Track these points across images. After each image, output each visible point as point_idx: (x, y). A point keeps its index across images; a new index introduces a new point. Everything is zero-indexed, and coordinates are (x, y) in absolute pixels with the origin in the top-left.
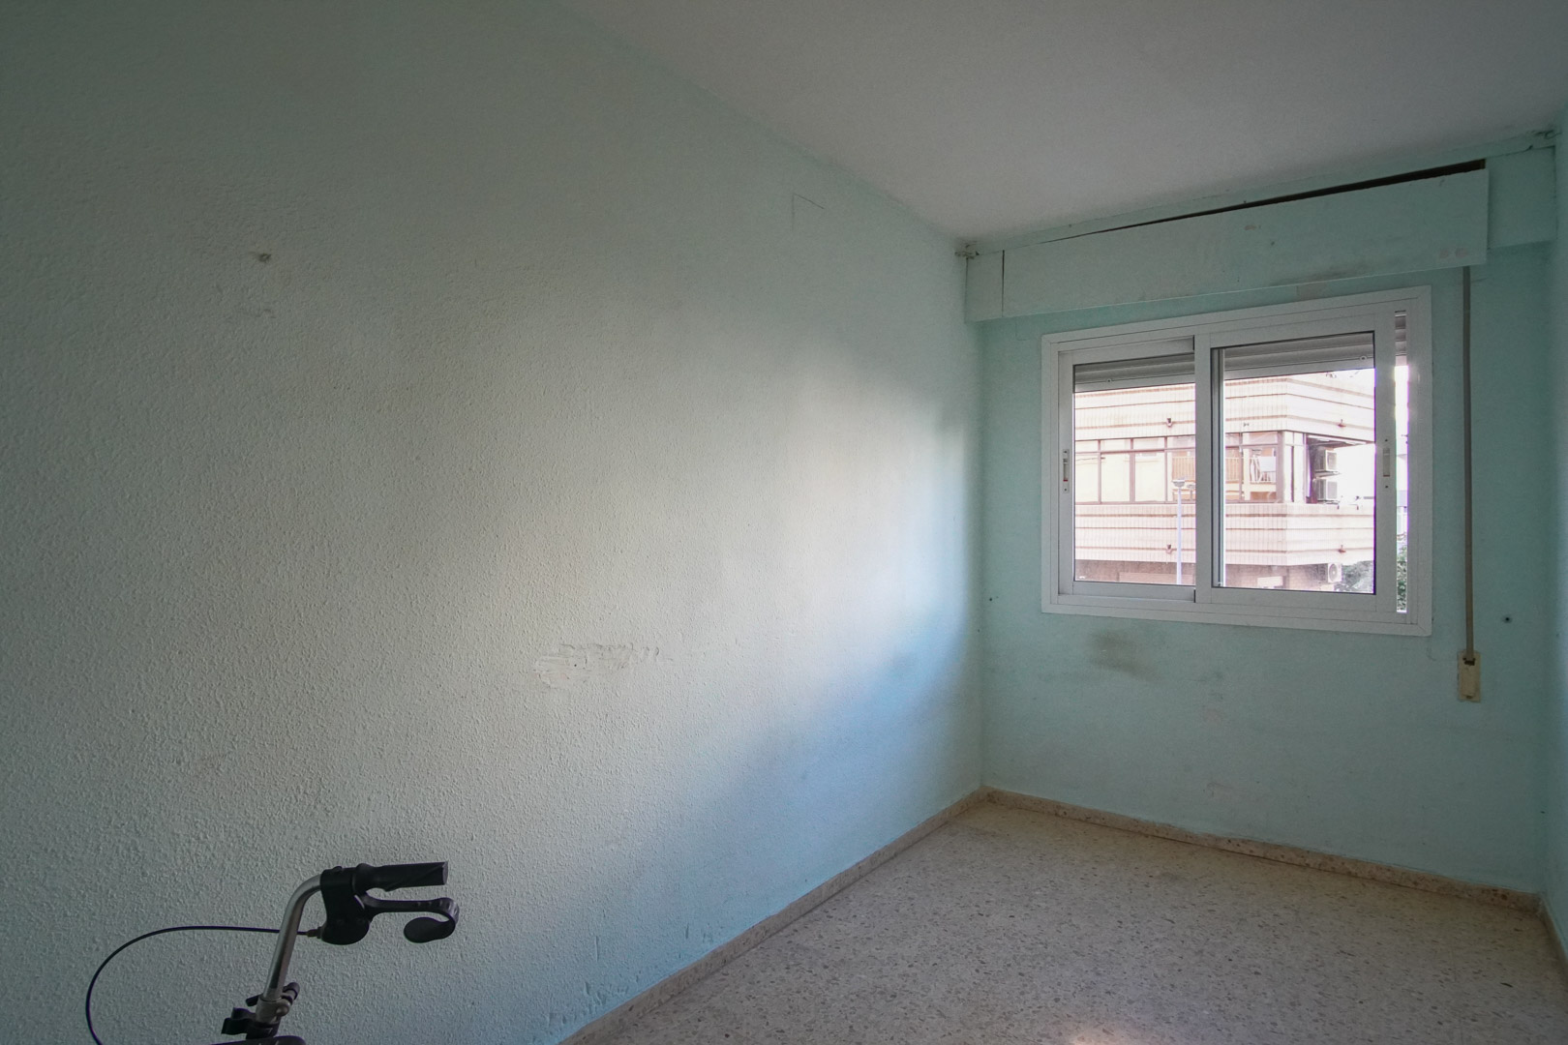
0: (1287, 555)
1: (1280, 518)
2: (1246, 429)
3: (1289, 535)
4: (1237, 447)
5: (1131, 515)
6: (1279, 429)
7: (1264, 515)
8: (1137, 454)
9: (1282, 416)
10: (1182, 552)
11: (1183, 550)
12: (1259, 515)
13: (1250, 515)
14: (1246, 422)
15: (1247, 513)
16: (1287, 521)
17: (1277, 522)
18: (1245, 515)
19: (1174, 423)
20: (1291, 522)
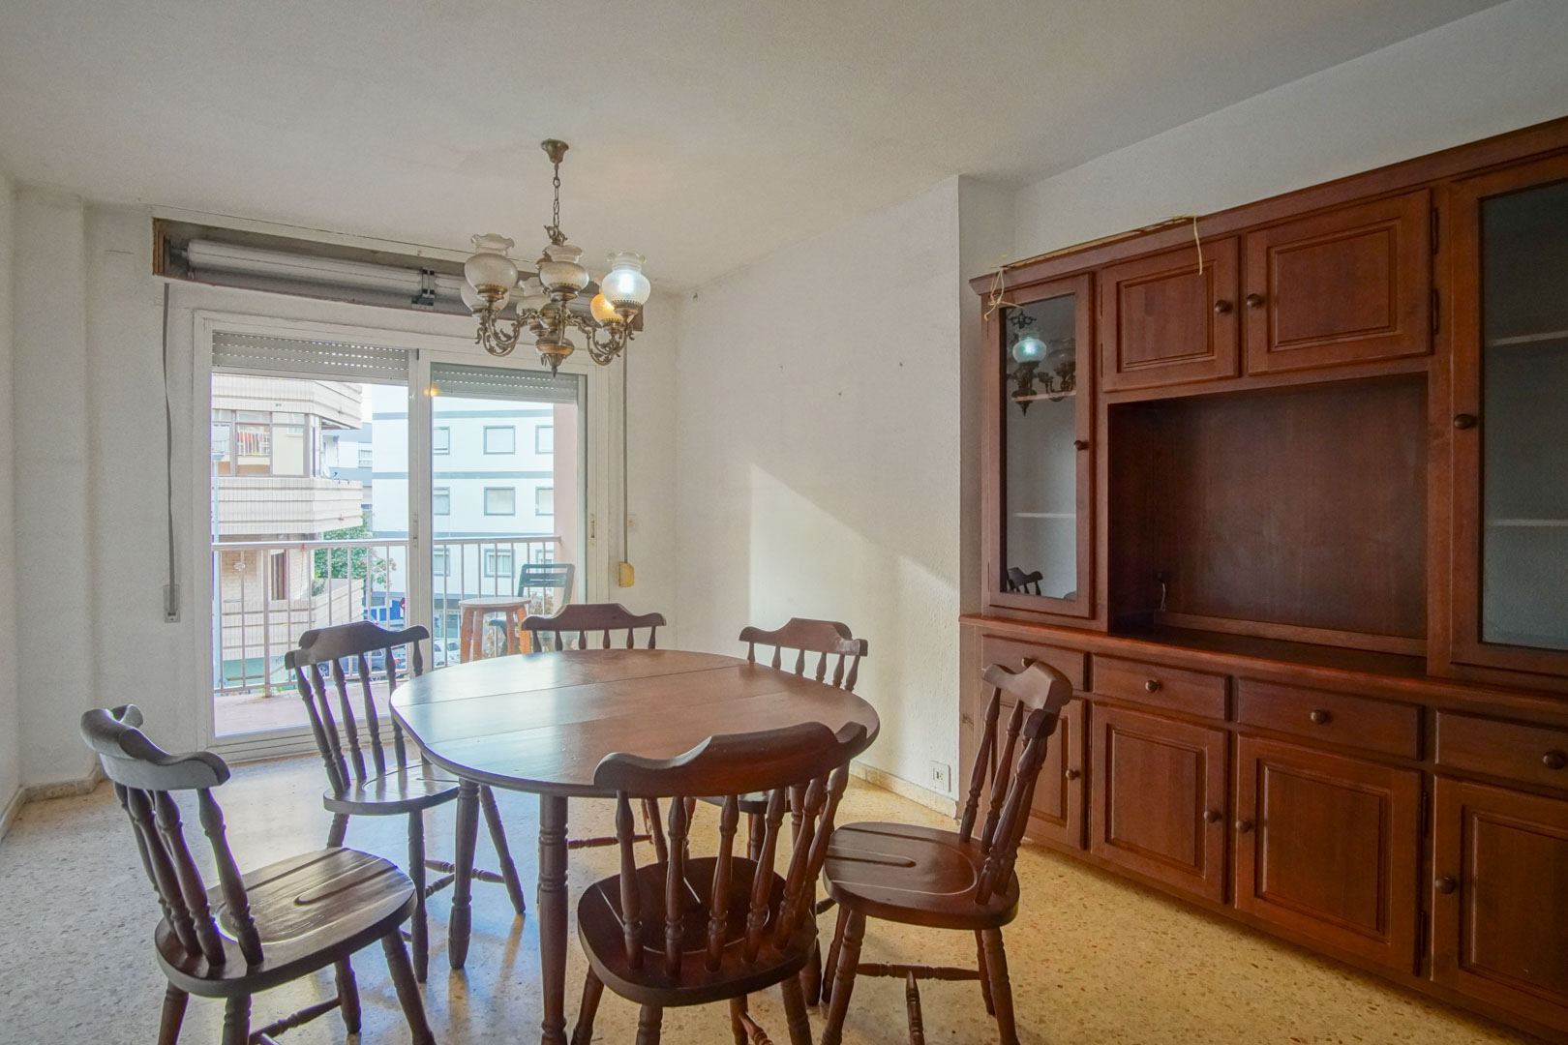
0: (314, 523)
1: (308, 491)
3: (315, 506)
4: (268, 425)
6: (307, 412)
7: (294, 489)
9: (309, 401)
10: (219, 525)
11: (220, 522)
12: (289, 489)
13: (281, 489)
14: (279, 402)
15: (279, 486)
16: (314, 494)
17: (305, 495)
18: (277, 489)
20: (318, 495)
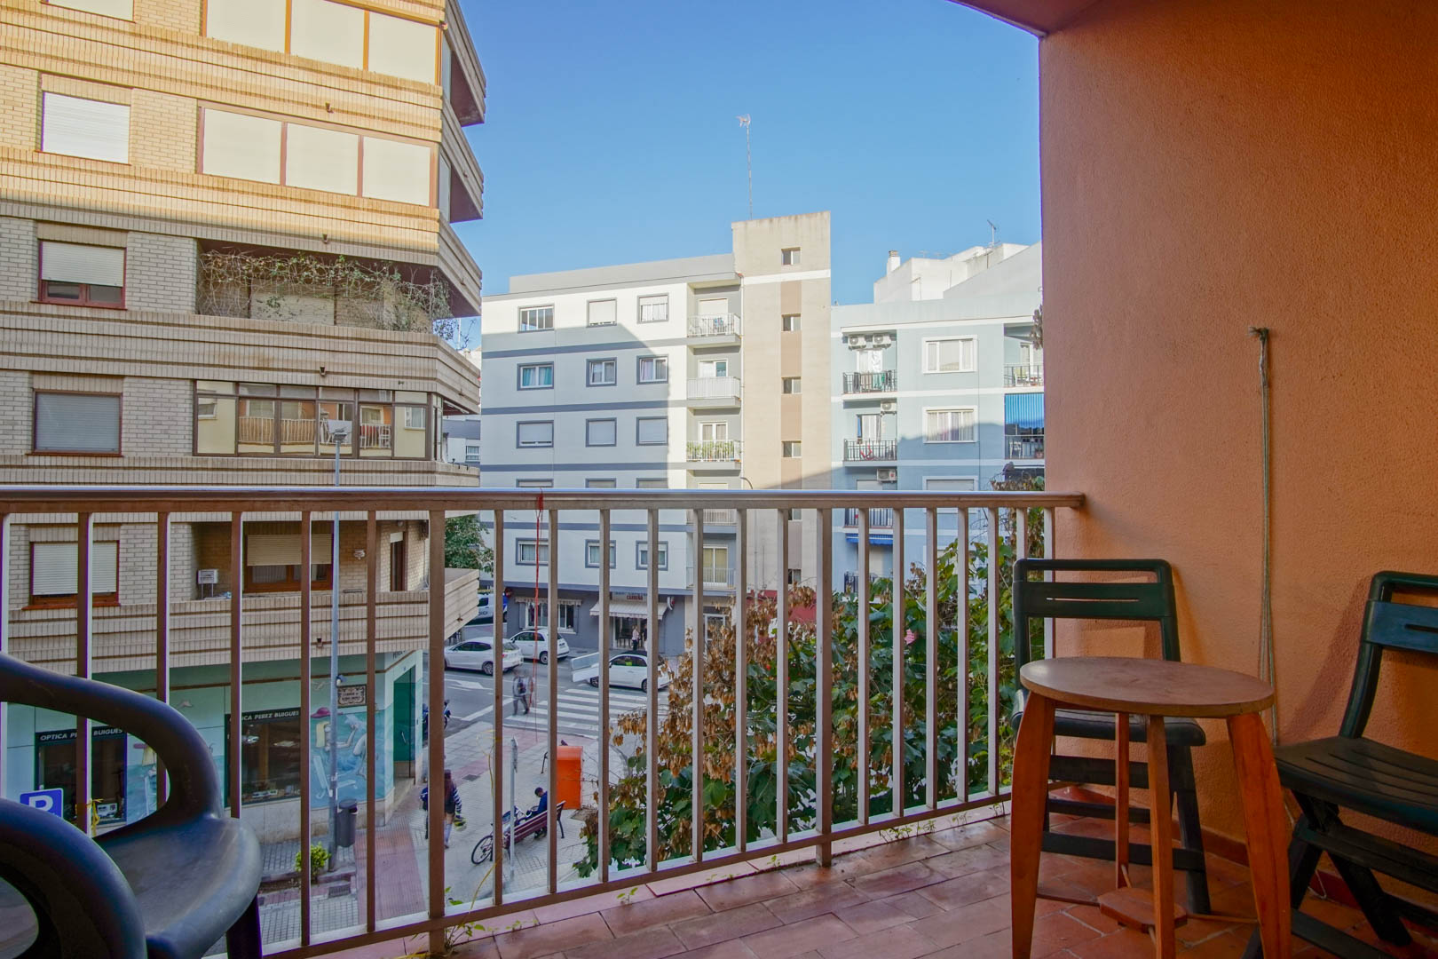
1: (430, 475)
2: (400, 387)
5: (277, 470)
8: (283, 403)
15: (400, 469)
16: (434, 479)
18: (399, 472)
19: (328, 373)
